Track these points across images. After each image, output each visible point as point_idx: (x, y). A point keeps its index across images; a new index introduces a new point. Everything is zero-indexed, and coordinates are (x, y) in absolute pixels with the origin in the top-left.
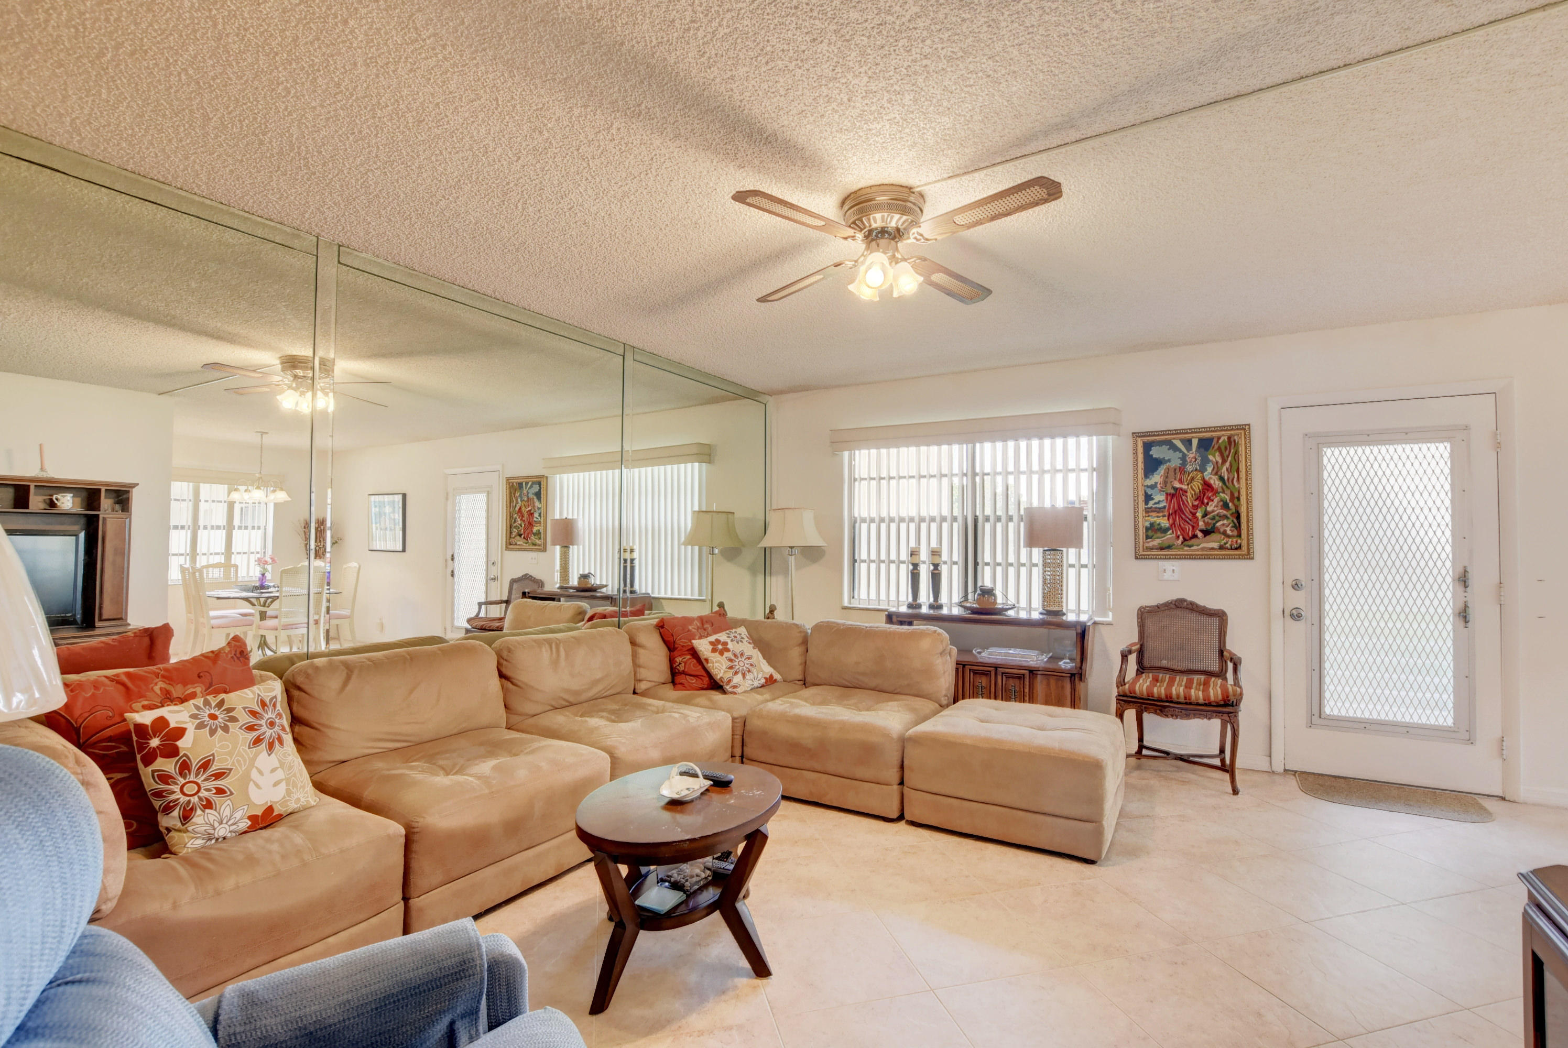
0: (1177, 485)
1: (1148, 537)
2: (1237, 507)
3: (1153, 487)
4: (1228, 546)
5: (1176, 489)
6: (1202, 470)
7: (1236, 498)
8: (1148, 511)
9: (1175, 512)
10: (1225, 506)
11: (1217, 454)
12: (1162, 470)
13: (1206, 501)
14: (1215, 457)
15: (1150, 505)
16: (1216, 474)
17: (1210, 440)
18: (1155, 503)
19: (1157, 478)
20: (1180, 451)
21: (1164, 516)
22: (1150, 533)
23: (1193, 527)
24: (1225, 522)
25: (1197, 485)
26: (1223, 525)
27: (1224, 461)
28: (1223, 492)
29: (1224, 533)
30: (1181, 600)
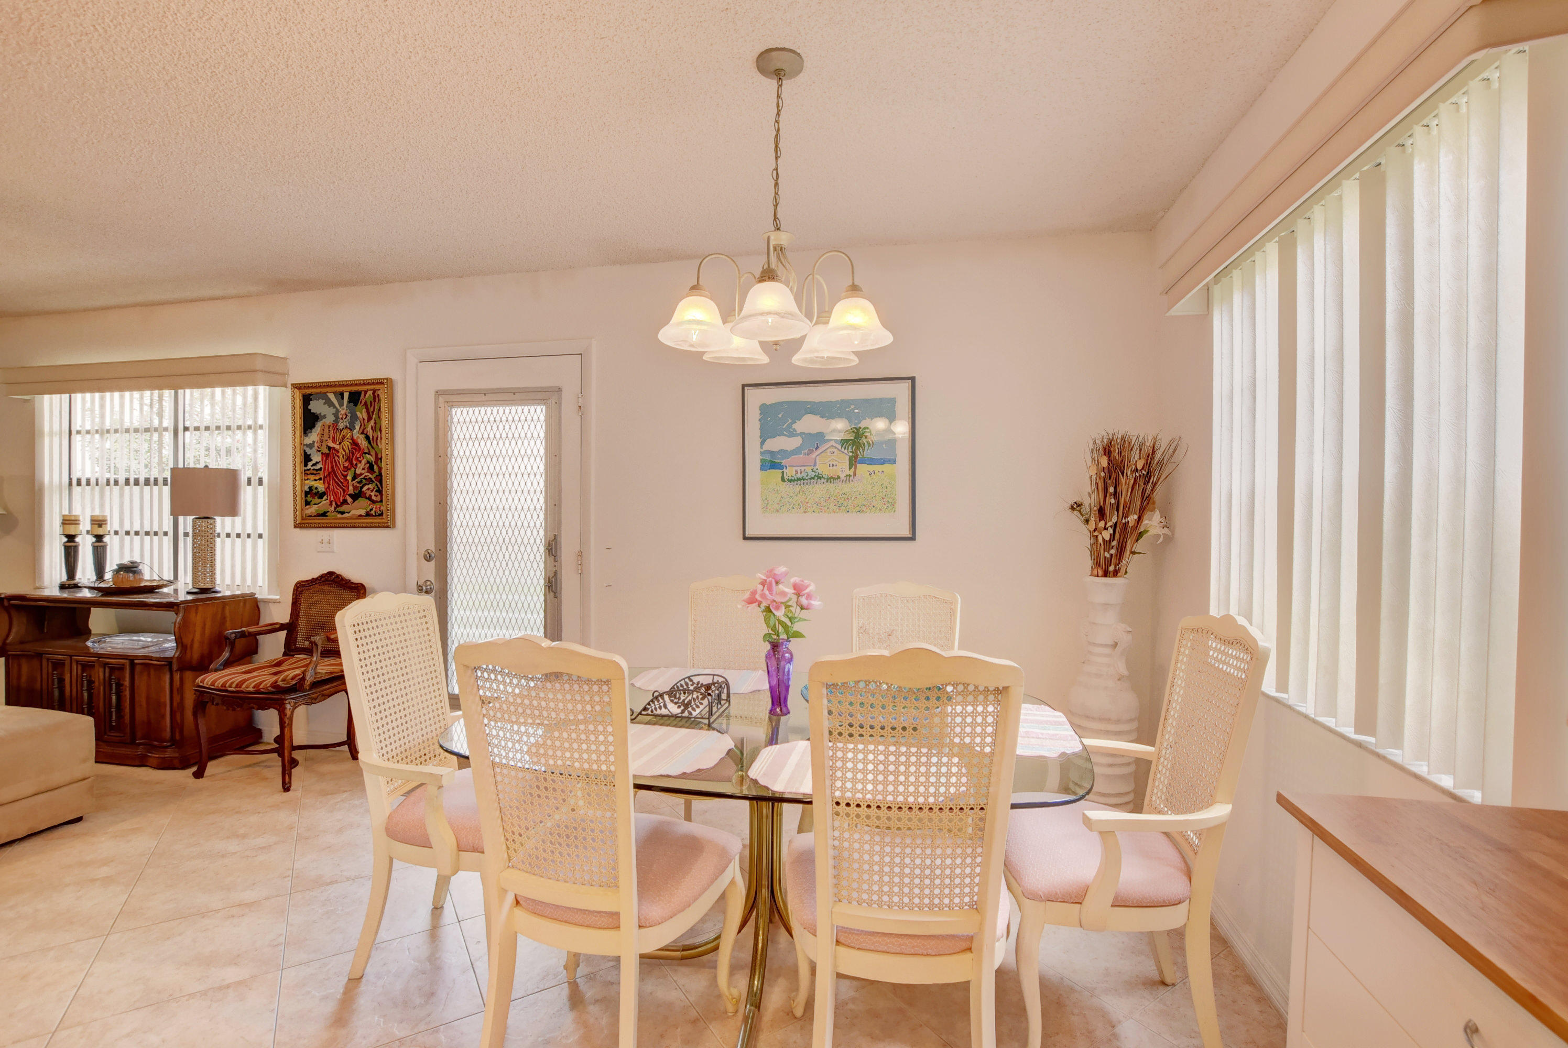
0: (331, 444)
1: (307, 503)
2: (380, 469)
3: (311, 446)
4: (373, 512)
5: (329, 448)
6: (351, 428)
7: (378, 459)
8: (306, 473)
9: (329, 474)
10: (371, 469)
11: (364, 410)
12: (319, 425)
13: (355, 462)
14: (362, 414)
15: (309, 467)
16: (362, 433)
17: (359, 393)
18: (314, 465)
19: (314, 436)
20: (335, 407)
21: (320, 479)
22: (309, 499)
23: (344, 491)
24: (370, 486)
25: (347, 444)
26: (368, 489)
27: (370, 419)
28: (369, 454)
29: (370, 498)
30: (331, 573)
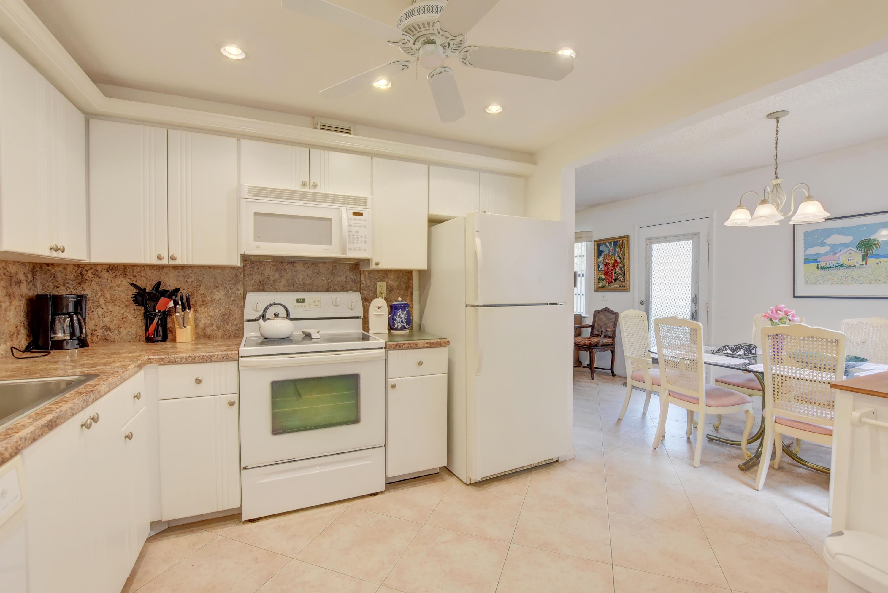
0: (607, 261)
1: (599, 283)
2: (624, 269)
3: (600, 262)
4: (622, 286)
5: (607, 263)
6: (614, 255)
7: (624, 266)
8: (599, 272)
9: (606, 272)
10: (621, 270)
11: (619, 248)
12: (603, 255)
13: (615, 267)
14: (618, 249)
15: (599, 270)
16: (618, 256)
17: (617, 242)
18: (601, 269)
19: (601, 259)
20: (608, 247)
21: (603, 274)
22: (599, 281)
23: (611, 278)
24: (621, 276)
25: (613, 261)
26: (620, 277)
27: (621, 251)
28: (620, 264)
29: (620, 281)
30: (606, 308)
